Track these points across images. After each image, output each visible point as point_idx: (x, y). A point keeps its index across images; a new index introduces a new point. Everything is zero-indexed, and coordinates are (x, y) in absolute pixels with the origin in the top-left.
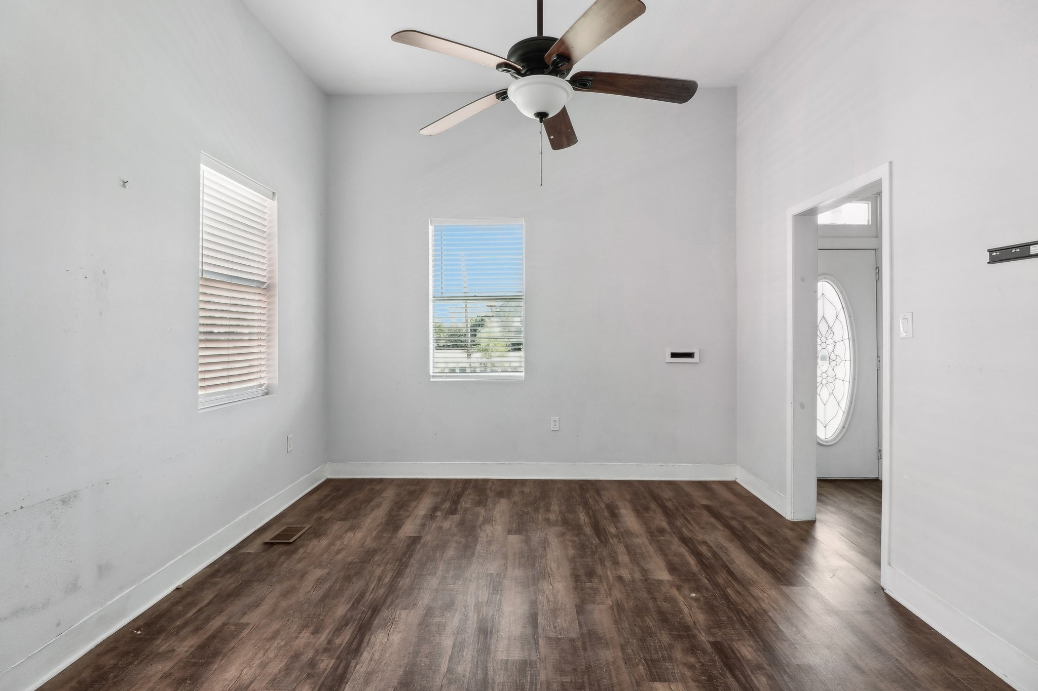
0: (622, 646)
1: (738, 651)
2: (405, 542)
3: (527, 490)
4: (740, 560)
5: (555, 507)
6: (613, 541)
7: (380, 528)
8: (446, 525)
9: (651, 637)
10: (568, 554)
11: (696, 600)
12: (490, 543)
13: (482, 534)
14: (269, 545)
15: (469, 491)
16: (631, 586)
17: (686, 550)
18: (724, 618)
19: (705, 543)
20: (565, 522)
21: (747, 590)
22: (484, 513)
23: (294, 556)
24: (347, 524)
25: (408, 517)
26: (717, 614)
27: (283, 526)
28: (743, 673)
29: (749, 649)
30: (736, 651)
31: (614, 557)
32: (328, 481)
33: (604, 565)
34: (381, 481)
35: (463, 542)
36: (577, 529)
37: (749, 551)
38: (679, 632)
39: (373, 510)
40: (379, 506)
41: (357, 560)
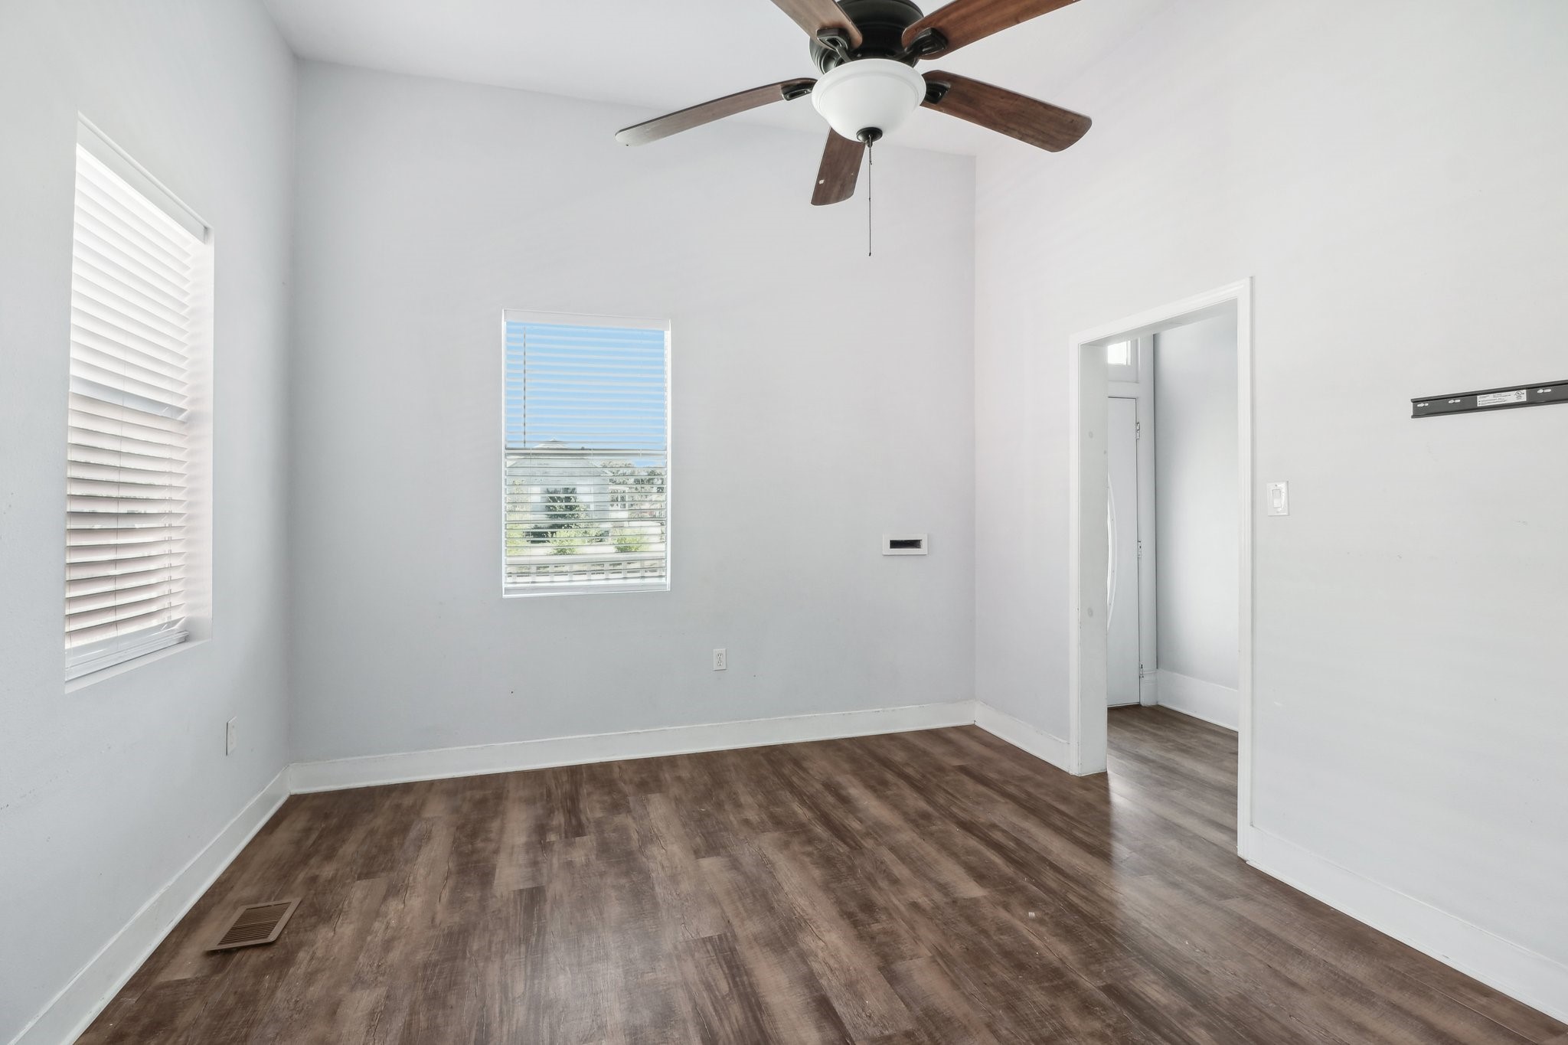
0: (989, 1026)
1: (1143, 993)
2: (515, 902)
3: (685, 774)
4: (1057, 848)
5: (746, 799)
6: (868, 844)
7: (451, 883)
8: (578, 856)
9: (1019, 999)
10: (814, 879)
11: (1040, 921)
12: (674, 879)
13: (652, 865)
14: (221, 956)
15: (585, 790)
16: (940, 917)
17: (977, 842)
18: (1094, 945)
19: (994, 826)
20: (778, 823)
21: (1093, 892)
22: (634, 826)
23: (292, 970)
24: (380, 883)
25: (496, 852)
26: (1082, 940)
27: (235, 908)
28: (1172, 1030)
29: (1154, 986)
30: (1142, 995)
31: (885, 871)
32: (295, 803)
33: (879, 888)
34: (407, 788)
35: (627, 885)
36: (800, 830)
37: (1058, 830)
38: (1051, 981)
39: (420, 847)
40: (426, 837)
41: (435, 957)
